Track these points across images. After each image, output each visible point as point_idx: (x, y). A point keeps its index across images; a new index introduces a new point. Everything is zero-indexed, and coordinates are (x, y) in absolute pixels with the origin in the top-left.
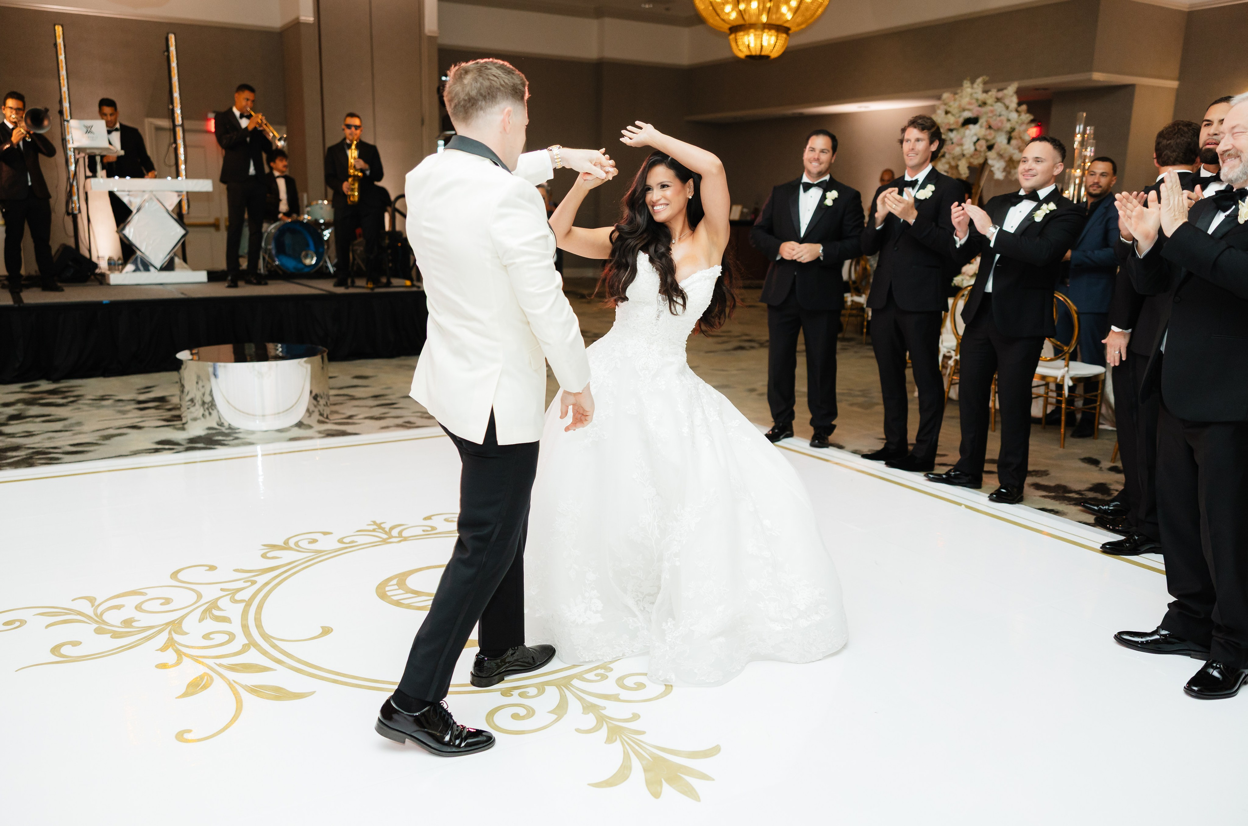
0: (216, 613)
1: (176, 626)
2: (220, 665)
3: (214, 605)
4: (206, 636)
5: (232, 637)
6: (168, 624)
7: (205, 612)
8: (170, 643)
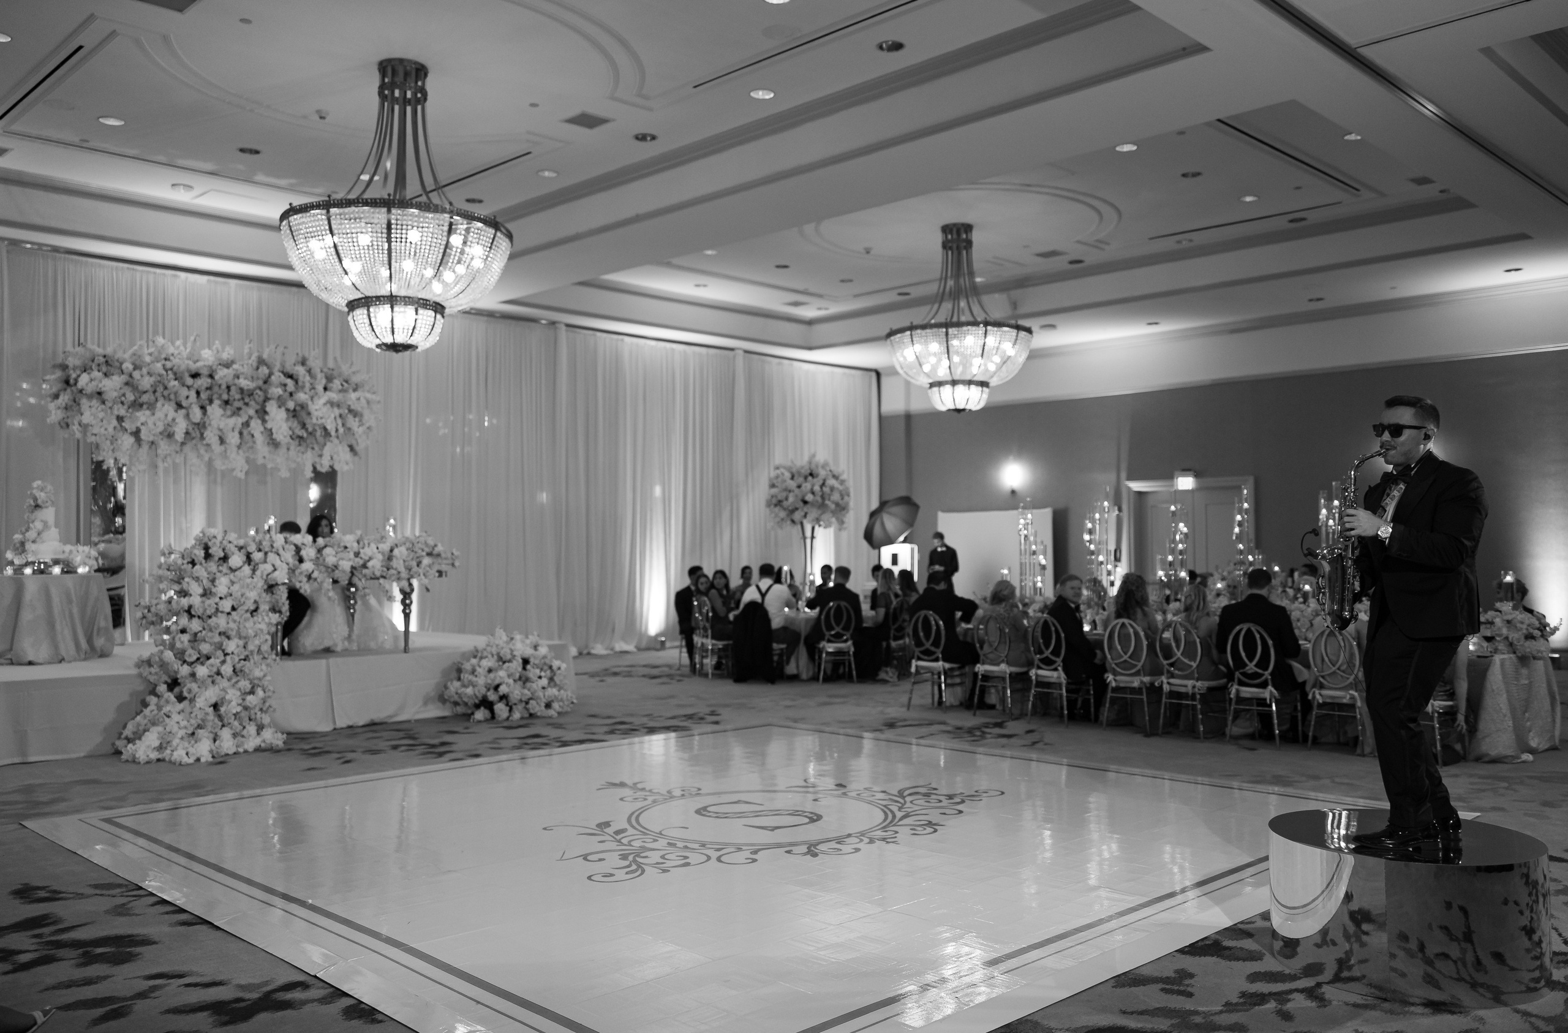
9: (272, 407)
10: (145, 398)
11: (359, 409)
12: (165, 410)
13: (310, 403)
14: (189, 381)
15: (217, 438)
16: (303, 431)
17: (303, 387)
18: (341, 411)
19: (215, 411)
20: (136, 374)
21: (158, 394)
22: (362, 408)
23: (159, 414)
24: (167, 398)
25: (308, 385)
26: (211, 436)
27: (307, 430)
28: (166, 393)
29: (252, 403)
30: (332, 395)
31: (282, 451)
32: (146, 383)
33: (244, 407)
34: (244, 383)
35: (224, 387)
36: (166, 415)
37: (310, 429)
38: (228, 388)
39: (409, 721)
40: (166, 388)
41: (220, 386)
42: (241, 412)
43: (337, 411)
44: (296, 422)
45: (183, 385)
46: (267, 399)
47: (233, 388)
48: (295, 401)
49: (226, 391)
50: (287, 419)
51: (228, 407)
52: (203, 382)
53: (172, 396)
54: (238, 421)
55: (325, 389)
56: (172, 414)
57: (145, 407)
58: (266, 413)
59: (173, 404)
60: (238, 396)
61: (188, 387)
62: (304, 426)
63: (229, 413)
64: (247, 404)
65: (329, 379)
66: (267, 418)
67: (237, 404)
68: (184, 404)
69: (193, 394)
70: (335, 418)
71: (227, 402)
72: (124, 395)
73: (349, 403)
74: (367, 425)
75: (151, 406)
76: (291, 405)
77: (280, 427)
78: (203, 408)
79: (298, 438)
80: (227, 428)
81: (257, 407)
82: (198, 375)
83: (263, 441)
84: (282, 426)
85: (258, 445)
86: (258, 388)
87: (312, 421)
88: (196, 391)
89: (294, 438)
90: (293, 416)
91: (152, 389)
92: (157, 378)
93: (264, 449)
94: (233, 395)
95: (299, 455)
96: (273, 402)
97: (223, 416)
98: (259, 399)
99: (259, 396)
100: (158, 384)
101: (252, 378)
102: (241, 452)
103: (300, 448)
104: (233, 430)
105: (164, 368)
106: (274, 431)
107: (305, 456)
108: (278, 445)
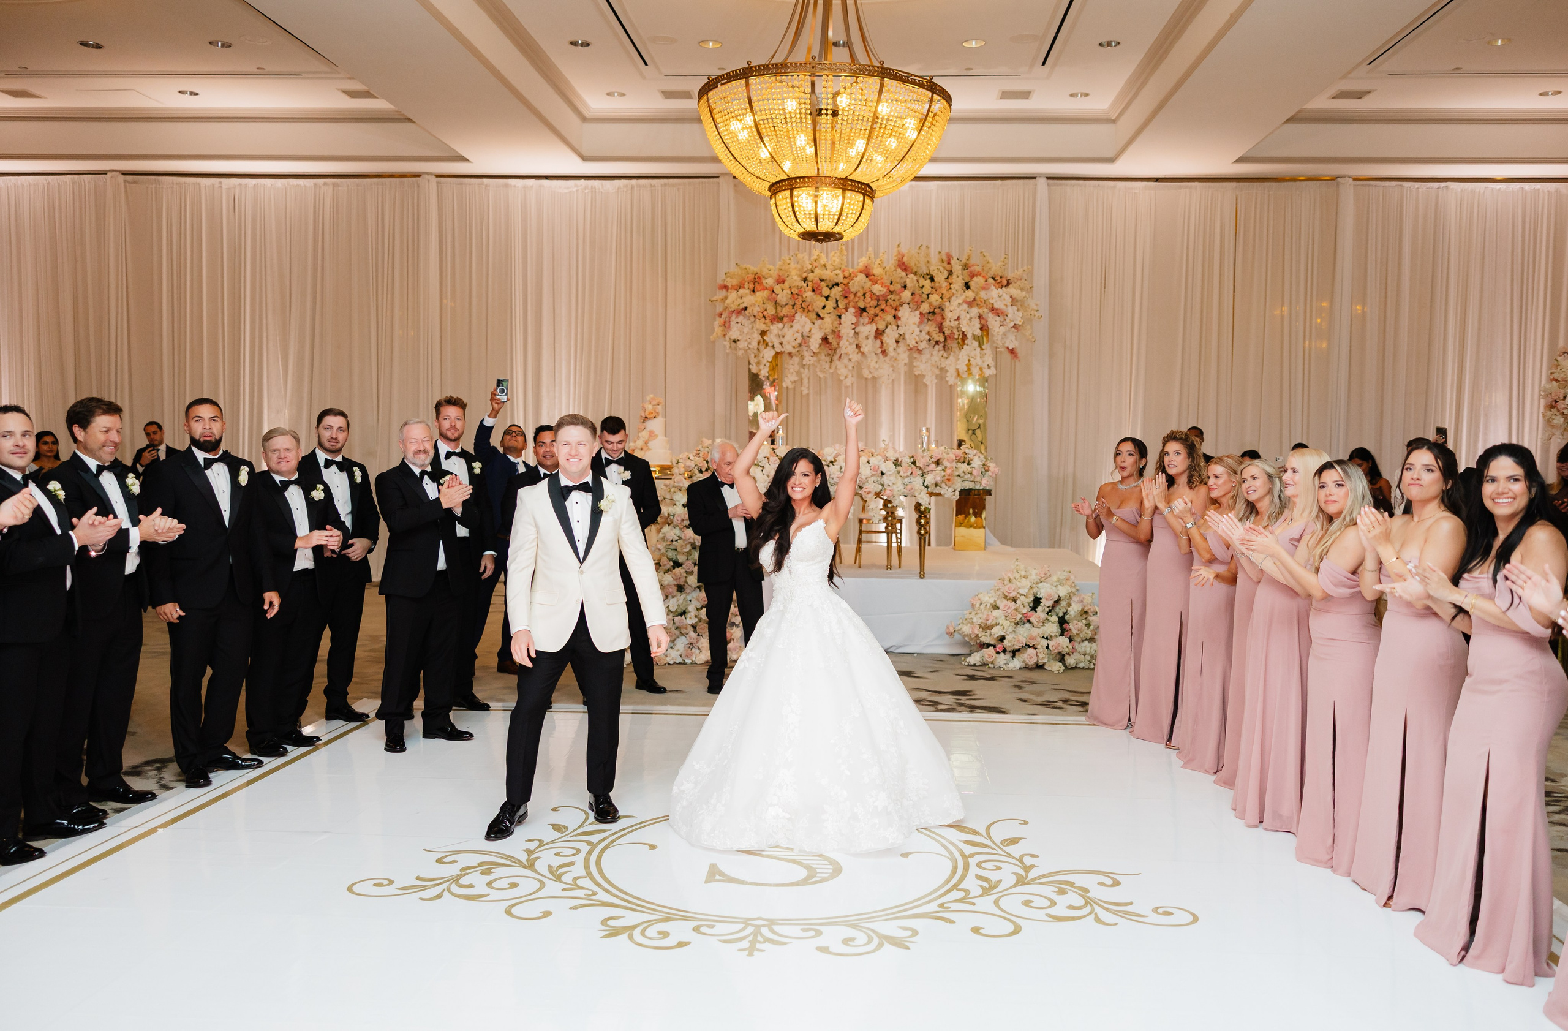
0: (986, 885)
1: (1021, 881)
2: (993, 849)
3: (985, 892)
4: (998, 868)
5: (979, 865)
6: (1028, 884)
7: (995, 887)
8: (1028, 869)
9: (905, 312)
10: (785, 311)
11: (1002, 307)
12: (802, 322)
13: (947, 304)
14: (826, 291)
15: (853, 346)
16: (941, 335)
17: (940, 287)
18: (981, 311)
19: (849, 318)
20: (777, 289)
21: (798, 306)
22: (1006, 306)
23: (797, 326)
24: (806, 310)
25: (945, 284)
26: (846, 346)
27: (943, 333)
28: (804, 305)
29: (888, 309)
30: (970, 294)
31: (925, 355)
32: (783, 296)
33: (880, 314)
34: (878, 289)
35: (860, 294)
36: (803, 326)
37: (947, 332)
38: (864, 295)
40: (804, 301)
41: (855, 295)
42: (877, 318)
43: (975, 311)
44: (934, 326)
45: (821, 294)
46: (901, 304)
47: (868, 295)
48: (930, 304)
49: (863, 297)
50: (921, 322)
51: (865, 314)
52: (836, 292)
53: (810, 308)
54: (868, 330)
55: (967, 286)
56: (809, 325)
57: (785, 320)
58: (899, 318)
59: (813, 315)
60: (874, 303)
61: (827, 298)
62: (941, 329)
63: (867, 320)
64: (883, 310)
65: (972, 276)
66: (899, 322)
67: (872, 311)
68: (821, 313)
69: (830, 304)
70: (971, 318)
71: (864, 310)
72: (766, 310)
73: (991, 301)
74: (1012, 324)
75: (792, 318)
76: (925, 308)
77: (912, 332)
78: (840, 317)
79: (937, 343)
80: (862, 336)
81: (893, 311)
82: (837, 284)
83: (902, 347)
84: (917, 330)
85: (891, 352)
86: (892, 292)
87: (946, 324)
88: (835, 301)
89: (933, 342)
90: (929, 320)
91: (791, 303)
92: (795, 291)
93: (903, 356)
94: (869, 302)
95: (942, 360)
96: (906, 306)
97: (856, 324)
98: (894, 304)
99: (894, 300)
100: (796, 296)
101: (891, 283)
102: (887, 359)
103: (942, 352)
104: (867, 338)
105: (805, 280)
106: (907, 336)
107: (948, 362)
108: (919, 351)
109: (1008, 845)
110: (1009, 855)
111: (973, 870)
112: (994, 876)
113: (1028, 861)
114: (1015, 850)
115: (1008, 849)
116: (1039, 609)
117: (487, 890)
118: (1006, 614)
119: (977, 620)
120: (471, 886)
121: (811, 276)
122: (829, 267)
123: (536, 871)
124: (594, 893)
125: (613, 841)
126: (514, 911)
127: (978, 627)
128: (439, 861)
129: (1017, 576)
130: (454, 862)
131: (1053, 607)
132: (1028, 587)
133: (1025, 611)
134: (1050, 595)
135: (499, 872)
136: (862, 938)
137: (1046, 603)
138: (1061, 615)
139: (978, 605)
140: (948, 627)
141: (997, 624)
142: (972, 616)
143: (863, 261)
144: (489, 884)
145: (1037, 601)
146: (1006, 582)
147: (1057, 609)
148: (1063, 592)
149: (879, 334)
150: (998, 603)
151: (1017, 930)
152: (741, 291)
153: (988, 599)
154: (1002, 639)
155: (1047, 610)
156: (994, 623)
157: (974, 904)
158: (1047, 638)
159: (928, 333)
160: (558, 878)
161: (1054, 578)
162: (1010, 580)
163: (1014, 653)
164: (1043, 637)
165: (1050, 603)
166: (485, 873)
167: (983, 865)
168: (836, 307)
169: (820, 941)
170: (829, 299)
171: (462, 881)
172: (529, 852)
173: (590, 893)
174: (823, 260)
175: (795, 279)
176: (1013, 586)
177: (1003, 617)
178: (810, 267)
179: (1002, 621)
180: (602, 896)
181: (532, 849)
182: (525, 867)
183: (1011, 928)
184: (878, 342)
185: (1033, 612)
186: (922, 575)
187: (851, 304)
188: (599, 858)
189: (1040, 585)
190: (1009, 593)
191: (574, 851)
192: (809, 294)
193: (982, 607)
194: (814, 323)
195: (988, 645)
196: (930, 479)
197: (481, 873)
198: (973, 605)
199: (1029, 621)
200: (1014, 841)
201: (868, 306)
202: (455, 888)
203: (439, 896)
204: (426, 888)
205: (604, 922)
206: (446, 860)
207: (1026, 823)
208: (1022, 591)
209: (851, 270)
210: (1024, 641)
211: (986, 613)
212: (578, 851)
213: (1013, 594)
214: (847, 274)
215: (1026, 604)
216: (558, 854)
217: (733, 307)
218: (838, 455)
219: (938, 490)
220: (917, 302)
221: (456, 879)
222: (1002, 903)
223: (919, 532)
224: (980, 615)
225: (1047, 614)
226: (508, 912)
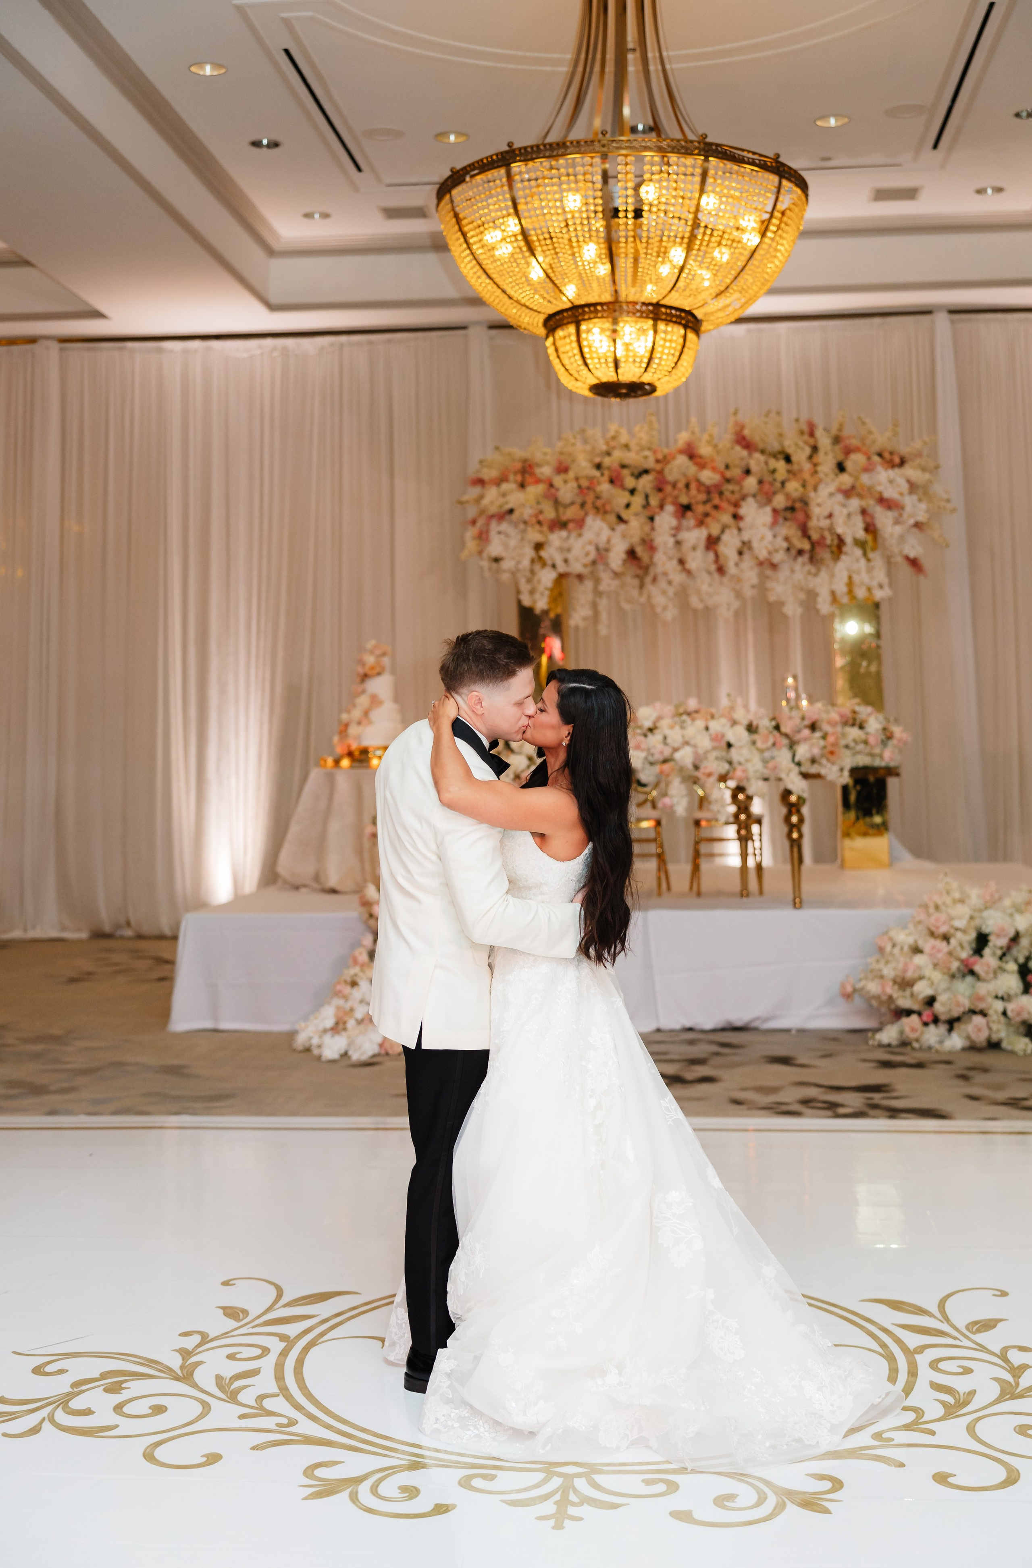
0: (949, 1399)
1: (1008, 1392)
2: (955, 1338)
3: (951, 1411)
4: (967, 1371)
5: (934, 1365)
6: (1021, 1396)
7: (966, 1403)
8: (1018, 1371)
9: (749, 509)
10: (569, 514)
12: (596, 528)
13: (813, 494)
14: (630, 482)
15: (675, 562)
16: (806, 540)
17: (801, 471)
18: (864, 504)
19: (666, 519)
20: (558, 481)
21: (589, 506)
23: (588, 535)
24: (601, 510)
25: (808, 466)
26: (664, 562)
27: (809, 538)
28: (599, 503)
29: (724, 505)
30: (845, 480)
31: (784, 572)
32: (567, 491)
33: (713, 512)
34: (708, 476)
35: (681, 485)
36: (598, 535)
37: (815, 537)
38: (687, 486)
39: (787, 1031)
40: (598, 497)
41: (674, 485)
42: (709, 520)
43: (855, 503)
44: (794, 527)
45: (622, 487)
46: (744, 498)
47: (693, 486)
48: (788, 496)
49: (684, 490)
50: (775, 523)
51: (689, 514)
52: (646, 482)
53: (608, 508)
54: (694, 536)
55: (841, 468)
56: (606, 533)
57: (571, 526)
58: (742, 518)
59: (612, 518)
60: (702, 497)
61: (632, 492)
62: (805, 532)
63: (693, 523)
64: (716, 507)
65: (848, 452)
66: (742, 524)
68: (625, 515)
69: (637, 501)
70: (849, 514)
71: (686, 508)
72: (541, 512)
73: (879, 489)
74: (912, 521)
75: (581, 524)
76: (780, 502)
77: (763, 538)
78: (652, 519)
79: (800, 552)
80: (686, 546)
81: (732, 509)
82: (646, 472)
83: (748, 562)
84: (769, 535)
85: (731, 569)
86: (728, 481)
87: (813, 523)
88: (643, 496)
89: (793, 552)
90: (786, 519)
91: (579, 500)
92: (584, 483)
93: (750, 574)
94: (696, 496)
95: (810, 578)
96: (750, 500)
97: (678, 529)
98: (734, 498)
99: (733, 492)
100: (585, 491)
101: (727, 467)
102: (725, 580)
103: (809, 567)
104: (694, 548)
105: (598, 466)
106: (755, 544)
107: (818, 580)
108: (774, 566)
109: (978, 1331)
110: (983, 1348)
111: (925, 1375)
112: (962, 1385)
113: (1016, 1357)
114: (992, 1340)
115: (980, 1338)
116: (987, 951)
117: (115, 1419)
118: (936, 961)
119: (889, 972)
120: (88, 1412)
121: (607, 461)
122: (633, 445)
123: (195, 1386)
124: (292, 1423)
125: (322, 1334)
126: (159, 1453)
127: (891, 983)
128: (38, 1371)
129: (948, 900)
130: (62, 1372)
131: (1009, 948)
132: (967, 917)
133: (964, 955)
134: (1002, 929)
135: (135, 1387)
136: (746, 1495)
137: (998, 942)
138: (1021, 960)
139: (888, 948)
140: (843, 986)
141: (921, 978)
142: (881, 965)
143: (683, 437)
144: (118, 1409)
145: (982, 940)
146: (932, 910)
147: (1015, 951)
148: (1021, 923)
149: (712, 542)
150: (921, 944)
151: (1012, 1478)
152: (505, 486)
153: (905, 938)
154: (930, 1001)
155: (999, 953)
156: (916, 975)
157: (933, 1433)
158: (1002, 998)
159: (787, 539)
160: (233, 1397)
161: (1007, 902)
162: (937, 907)
163: (952, 1023)
164: (996, 997)
165: (1003, 942)
166: (113, 1389)
167: (941, 1365)
168: (647, 505)
169: (676, 1502)
170: (636, 493)
171: (75, 1404)
172: (185, 1353)
173: (285, 1421)
174: (624, 438)
175: (583, 466)
176: (943, 917)
177: (931, 967)
178: (604, 448)
179: (929, 972)
180: (305, 1427)
181: (190, 1348)
182: (177, 1378)
183: (1001, 1474)
184: (711, 556)
185: (977, 958)
186: (797, 903)
187: (669, 499)
188: (300, 1363)
189: (986, 914)
190: (937, 928)
191: (258, 1352)
192: (605, 487)
193: (896, 951)
194: (613, 529)
195: (908, 1013)
196: (803, 752)
197: (106, 1390)
198: (881, 950)
199: (972, 972)
200: (988, 1325)
201: (693, 501)
202: (61, 1417)
203: (35, 1430)
204: (12, 1416)
205: (309, 1471)
206: (49, 1369)
207: (1004, 1294)
208: (958, 924)
209: (666, 451)
210: (966, 1004)
211: (902, 960)
212: (266, 1351)
213: (944, 929)
214: (660, 456)
215: (966, 945)
216: (231, 1357)
217: (493, 510)
218: (659, 718)
219: (813, 770)
220: (767, 494)
221: (63, 1401)
222: (980, 1429)
223: (789, 835)
224: (892, 965)
225: (1001, 958)
226: (149, 1456)
